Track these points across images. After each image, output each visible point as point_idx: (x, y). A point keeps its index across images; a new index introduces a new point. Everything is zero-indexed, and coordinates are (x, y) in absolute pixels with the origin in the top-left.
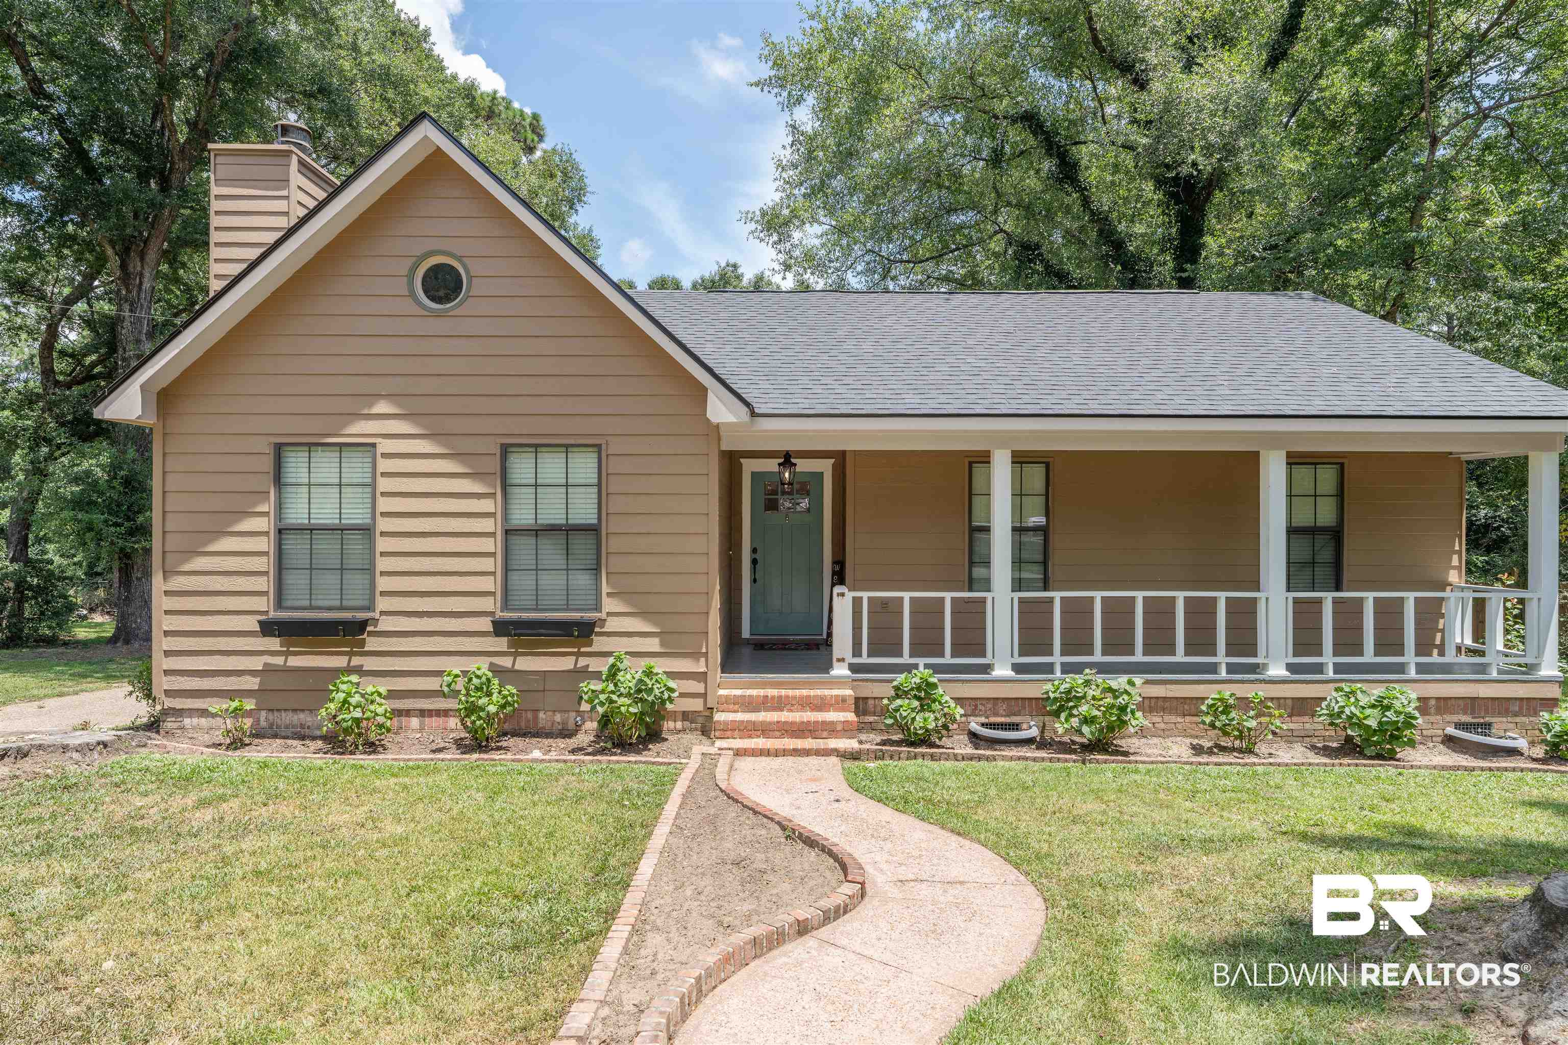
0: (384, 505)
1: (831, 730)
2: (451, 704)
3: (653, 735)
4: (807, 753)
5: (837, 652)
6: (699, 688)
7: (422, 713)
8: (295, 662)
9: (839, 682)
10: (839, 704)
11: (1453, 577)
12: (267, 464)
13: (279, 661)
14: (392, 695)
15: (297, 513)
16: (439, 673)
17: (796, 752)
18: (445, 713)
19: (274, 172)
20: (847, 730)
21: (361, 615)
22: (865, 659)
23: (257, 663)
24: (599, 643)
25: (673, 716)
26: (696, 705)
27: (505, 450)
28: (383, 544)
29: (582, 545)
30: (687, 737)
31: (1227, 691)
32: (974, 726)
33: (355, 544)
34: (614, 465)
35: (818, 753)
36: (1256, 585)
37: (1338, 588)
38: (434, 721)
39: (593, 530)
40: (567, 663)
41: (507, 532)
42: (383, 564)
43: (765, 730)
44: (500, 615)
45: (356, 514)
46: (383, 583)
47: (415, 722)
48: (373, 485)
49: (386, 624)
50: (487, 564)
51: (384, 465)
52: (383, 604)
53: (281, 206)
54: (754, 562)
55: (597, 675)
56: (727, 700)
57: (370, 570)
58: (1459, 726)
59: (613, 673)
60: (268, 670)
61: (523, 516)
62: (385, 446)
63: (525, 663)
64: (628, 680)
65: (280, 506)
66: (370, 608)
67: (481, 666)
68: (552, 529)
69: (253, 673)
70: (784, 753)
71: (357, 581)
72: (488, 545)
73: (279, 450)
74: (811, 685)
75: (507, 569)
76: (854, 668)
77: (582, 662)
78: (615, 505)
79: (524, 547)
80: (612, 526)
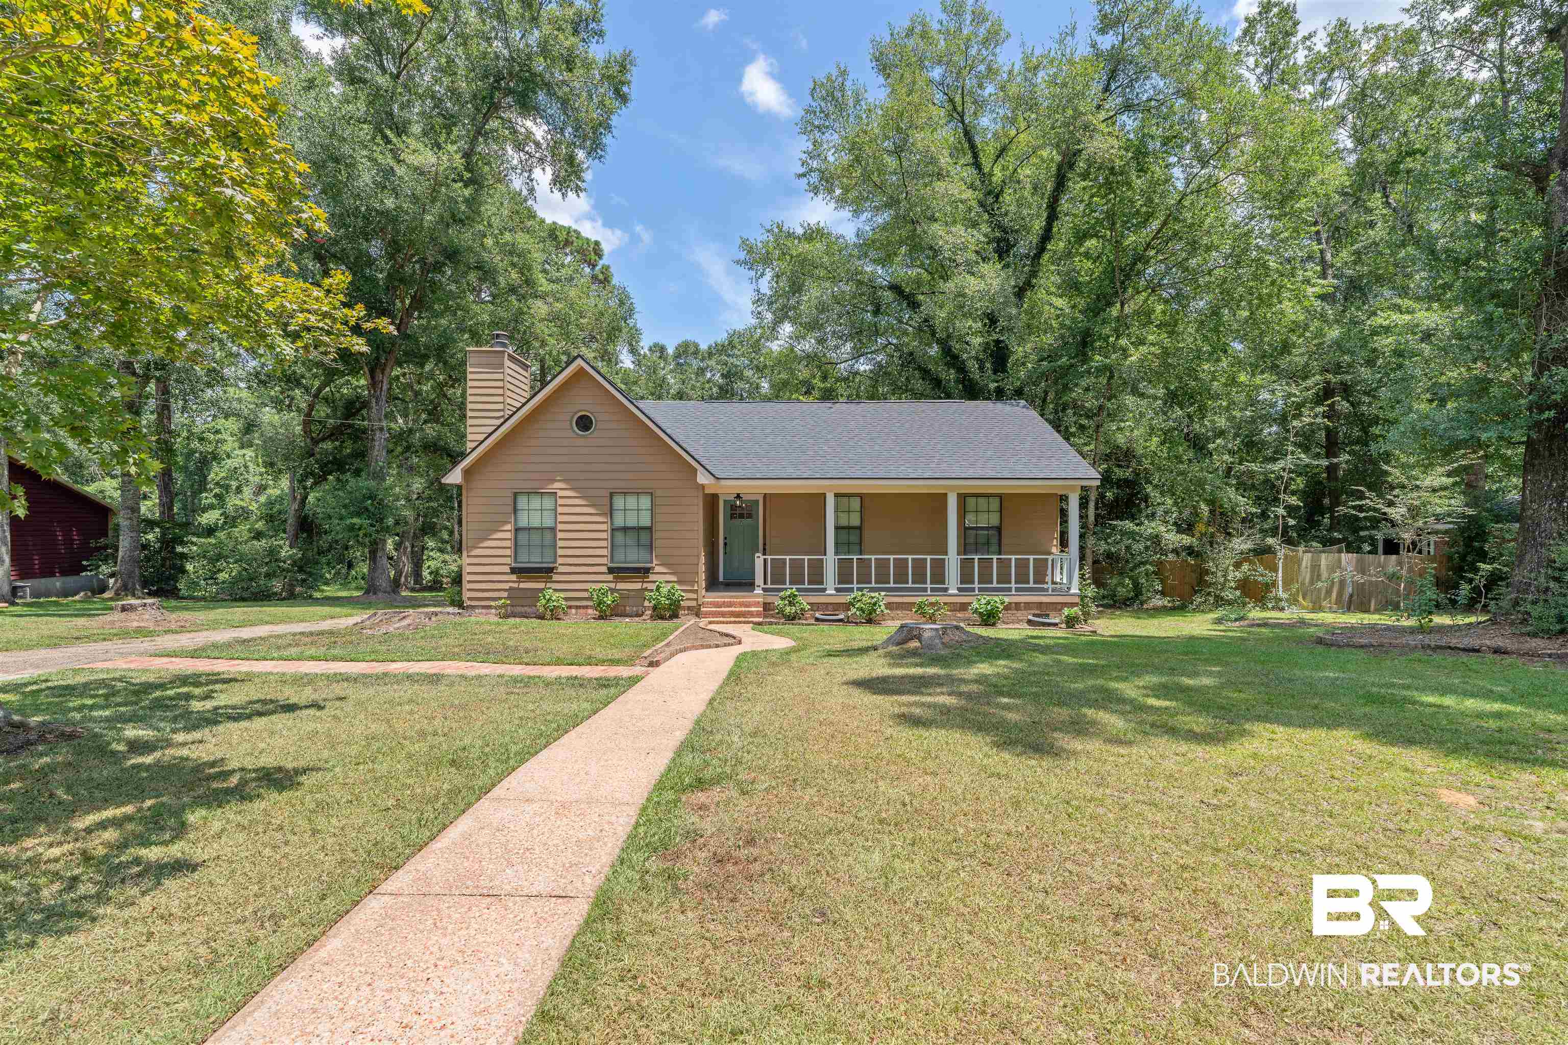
0: (560, 518)
1: (751, 614)
2: (590, 603)
3: (675, 616)
4: (740, 622)
5: (757, 583)
6: (695, 596)
7: (577, 607)
8: (522, 585)
9: (758, 596)
10: (756, 604)
11: (1054, 550)
12: (510, 501)
13: (516, 585)
14: (566, 599)
15: (523, 522)
16: (586, 590)
17: (735, 622)
18: (586, 607)
19: (494, 360)
20: (758, 614)
21: (551, 565)
22: (769, 586)
23: (506, 586)
24: (652, 577)
25: (684, 608)
26: (694, 603)
27: (612, 495)
28: (560, 535)
29: (644, 537)
30: (689, 617)
31: (933, 599)
32: (817, 615)
33: (548, 536)
34: (658, 501)
35: (745, 622)
36: (946, 553)
37: (1000, 554)
38: (582, 611)
39: (650, 529)
40: (638, 586)
41: (613, 530)
42: (560, 544)
43: (723, 614)
44: (610, 565)
45: (548, 523)
46: (560, 552)
47: (573, 611)
48: (555, 510)
49: (561, 569)
50: (604, 544)
51: (560, 502)
52: (560, 561)
53: (500, 376)
54: (725, 544)
55: (652, 591)
56: (708, 603)
57: (554, 546)
58: (1034, 615)
59: (658, 588)
60: (511, 589)
61: (619, 521)
62: (560, 493)
63: (620, 586)
64: (664, 590)
65: (516, 520)
66: (555, 562)
67: (605, 586)
68: (633, 528)
69: (505, 590)
70: (730, 622)
71: (548, 552)
72: (604, 535)
73: (515, 495)
74: (744, 597)
75: (612, 546)
76: (764, 590)
77: (645, 585)
78: (658, 518)
79: (619, 537)
80: (658, 527)
